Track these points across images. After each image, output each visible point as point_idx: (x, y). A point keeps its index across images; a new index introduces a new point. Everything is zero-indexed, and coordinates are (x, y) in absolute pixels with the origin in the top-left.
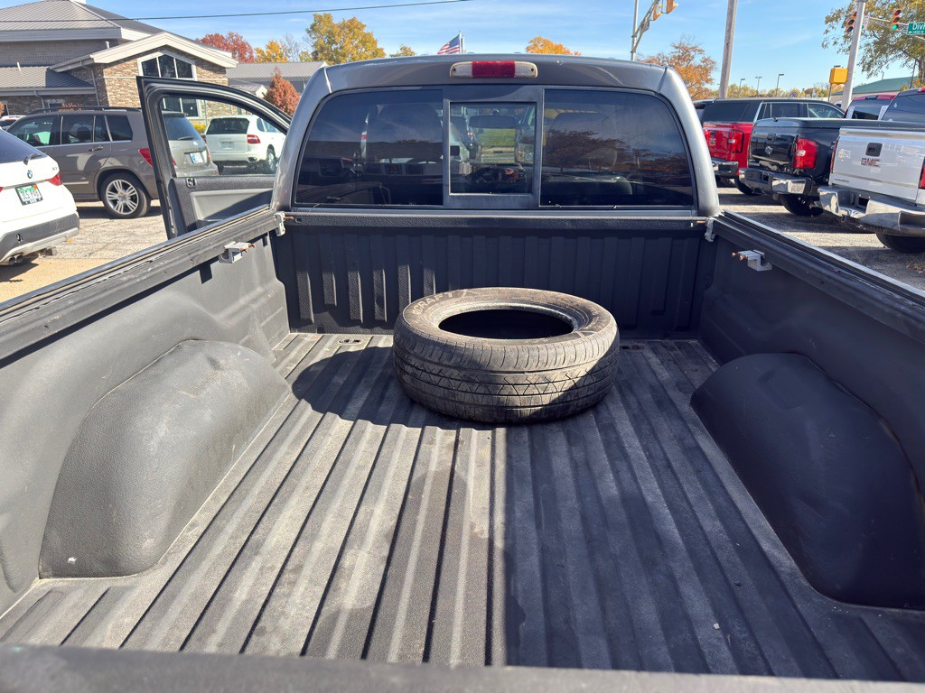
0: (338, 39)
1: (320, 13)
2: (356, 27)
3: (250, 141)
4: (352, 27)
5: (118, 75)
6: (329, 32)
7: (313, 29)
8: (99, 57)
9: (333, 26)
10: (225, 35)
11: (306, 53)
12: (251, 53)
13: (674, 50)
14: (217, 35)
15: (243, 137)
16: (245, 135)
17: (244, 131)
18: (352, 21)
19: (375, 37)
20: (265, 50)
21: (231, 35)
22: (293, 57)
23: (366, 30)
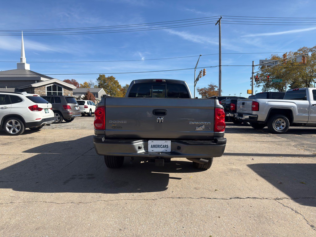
0: (106, 82)
1: (101, 74)
2: (112, 78)
3: (85, 107)
4: (111, 79)
5: (39, 90)
6: (104, 80)
7: (99, 79)
8: (34, 85)
9: (106, 78)
10: (70, 80)
11: (96, 86)
12: (79, 85)
13: (209, 86)
14: (68, 80)
15: (83, 106)
16: (84, 106)
17: (84, 105)
18: (111, 77)
19: (118, 82)
20: (83, 84)
21: (72, 80)
22: (92, 87)
23: (115, 80)
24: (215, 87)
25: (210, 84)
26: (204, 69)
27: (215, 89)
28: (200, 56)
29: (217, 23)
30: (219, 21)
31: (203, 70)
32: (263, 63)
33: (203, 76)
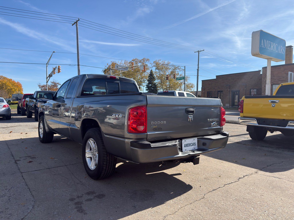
24: (57, 85)
25: (52, 82)
26: (59, 66)
27: (58, 86)
28: (54, 52)
29: (74, 24)
30: (76, 22)
31: (57, 67)
32: (118, 67)
33: (58, 73)
